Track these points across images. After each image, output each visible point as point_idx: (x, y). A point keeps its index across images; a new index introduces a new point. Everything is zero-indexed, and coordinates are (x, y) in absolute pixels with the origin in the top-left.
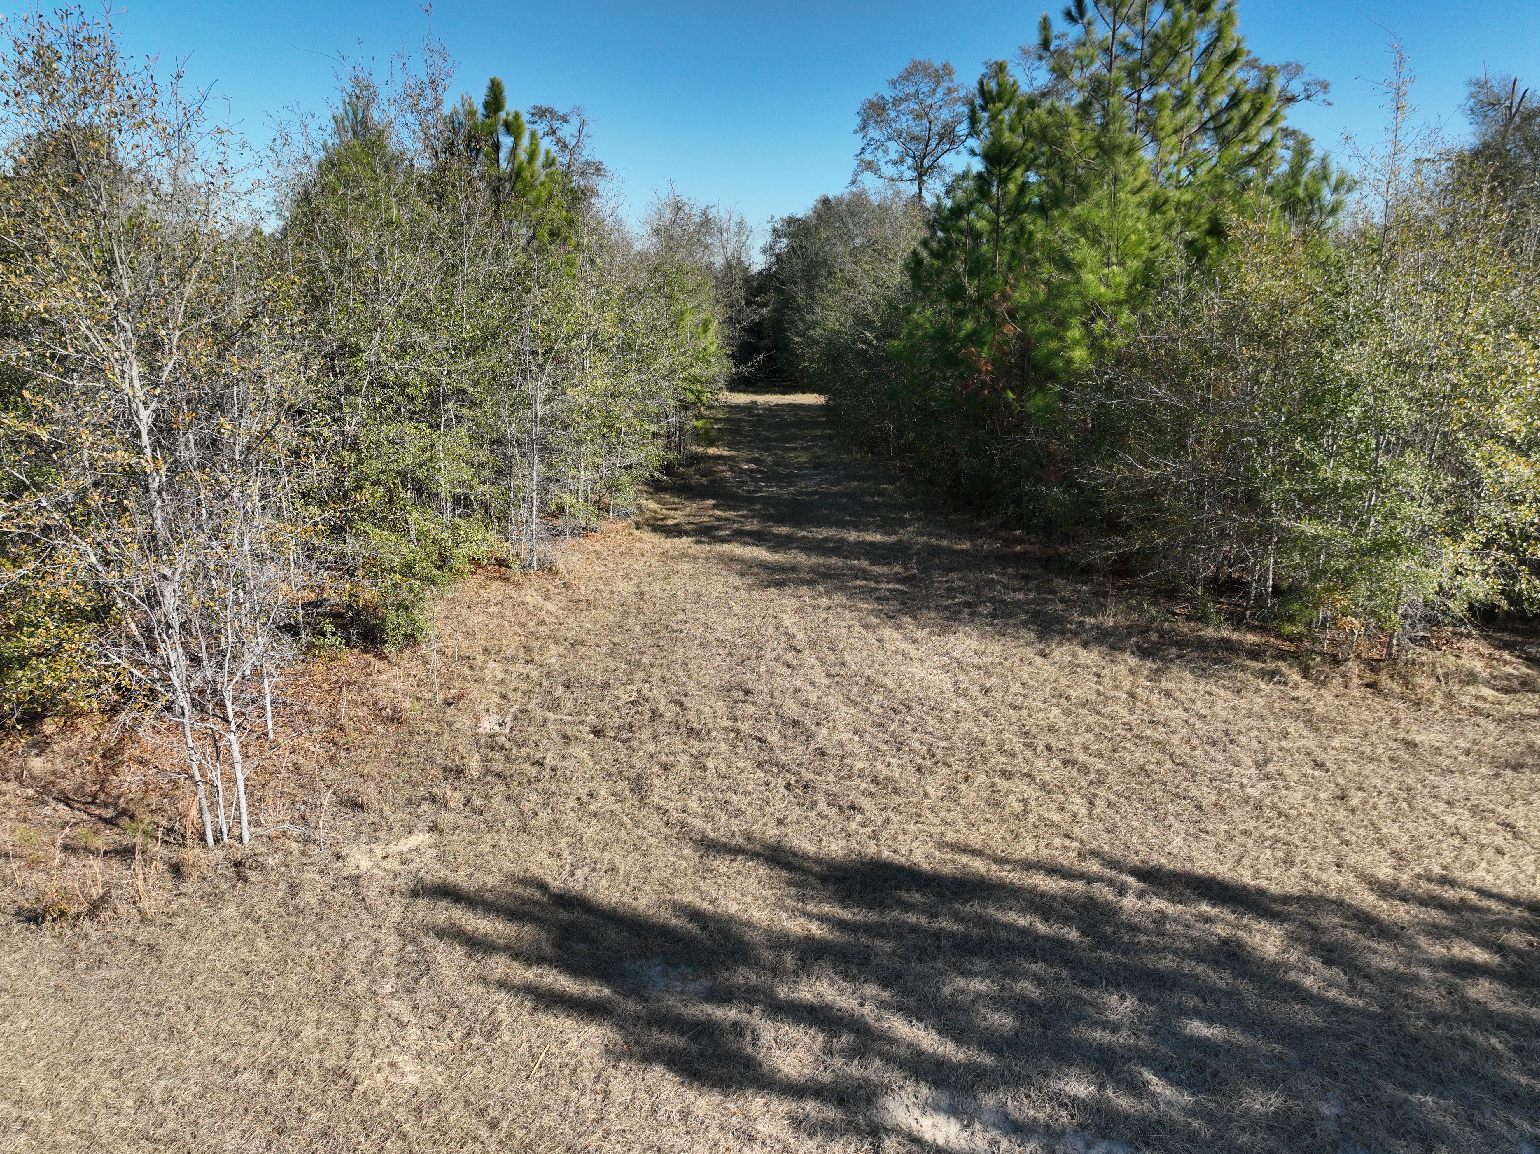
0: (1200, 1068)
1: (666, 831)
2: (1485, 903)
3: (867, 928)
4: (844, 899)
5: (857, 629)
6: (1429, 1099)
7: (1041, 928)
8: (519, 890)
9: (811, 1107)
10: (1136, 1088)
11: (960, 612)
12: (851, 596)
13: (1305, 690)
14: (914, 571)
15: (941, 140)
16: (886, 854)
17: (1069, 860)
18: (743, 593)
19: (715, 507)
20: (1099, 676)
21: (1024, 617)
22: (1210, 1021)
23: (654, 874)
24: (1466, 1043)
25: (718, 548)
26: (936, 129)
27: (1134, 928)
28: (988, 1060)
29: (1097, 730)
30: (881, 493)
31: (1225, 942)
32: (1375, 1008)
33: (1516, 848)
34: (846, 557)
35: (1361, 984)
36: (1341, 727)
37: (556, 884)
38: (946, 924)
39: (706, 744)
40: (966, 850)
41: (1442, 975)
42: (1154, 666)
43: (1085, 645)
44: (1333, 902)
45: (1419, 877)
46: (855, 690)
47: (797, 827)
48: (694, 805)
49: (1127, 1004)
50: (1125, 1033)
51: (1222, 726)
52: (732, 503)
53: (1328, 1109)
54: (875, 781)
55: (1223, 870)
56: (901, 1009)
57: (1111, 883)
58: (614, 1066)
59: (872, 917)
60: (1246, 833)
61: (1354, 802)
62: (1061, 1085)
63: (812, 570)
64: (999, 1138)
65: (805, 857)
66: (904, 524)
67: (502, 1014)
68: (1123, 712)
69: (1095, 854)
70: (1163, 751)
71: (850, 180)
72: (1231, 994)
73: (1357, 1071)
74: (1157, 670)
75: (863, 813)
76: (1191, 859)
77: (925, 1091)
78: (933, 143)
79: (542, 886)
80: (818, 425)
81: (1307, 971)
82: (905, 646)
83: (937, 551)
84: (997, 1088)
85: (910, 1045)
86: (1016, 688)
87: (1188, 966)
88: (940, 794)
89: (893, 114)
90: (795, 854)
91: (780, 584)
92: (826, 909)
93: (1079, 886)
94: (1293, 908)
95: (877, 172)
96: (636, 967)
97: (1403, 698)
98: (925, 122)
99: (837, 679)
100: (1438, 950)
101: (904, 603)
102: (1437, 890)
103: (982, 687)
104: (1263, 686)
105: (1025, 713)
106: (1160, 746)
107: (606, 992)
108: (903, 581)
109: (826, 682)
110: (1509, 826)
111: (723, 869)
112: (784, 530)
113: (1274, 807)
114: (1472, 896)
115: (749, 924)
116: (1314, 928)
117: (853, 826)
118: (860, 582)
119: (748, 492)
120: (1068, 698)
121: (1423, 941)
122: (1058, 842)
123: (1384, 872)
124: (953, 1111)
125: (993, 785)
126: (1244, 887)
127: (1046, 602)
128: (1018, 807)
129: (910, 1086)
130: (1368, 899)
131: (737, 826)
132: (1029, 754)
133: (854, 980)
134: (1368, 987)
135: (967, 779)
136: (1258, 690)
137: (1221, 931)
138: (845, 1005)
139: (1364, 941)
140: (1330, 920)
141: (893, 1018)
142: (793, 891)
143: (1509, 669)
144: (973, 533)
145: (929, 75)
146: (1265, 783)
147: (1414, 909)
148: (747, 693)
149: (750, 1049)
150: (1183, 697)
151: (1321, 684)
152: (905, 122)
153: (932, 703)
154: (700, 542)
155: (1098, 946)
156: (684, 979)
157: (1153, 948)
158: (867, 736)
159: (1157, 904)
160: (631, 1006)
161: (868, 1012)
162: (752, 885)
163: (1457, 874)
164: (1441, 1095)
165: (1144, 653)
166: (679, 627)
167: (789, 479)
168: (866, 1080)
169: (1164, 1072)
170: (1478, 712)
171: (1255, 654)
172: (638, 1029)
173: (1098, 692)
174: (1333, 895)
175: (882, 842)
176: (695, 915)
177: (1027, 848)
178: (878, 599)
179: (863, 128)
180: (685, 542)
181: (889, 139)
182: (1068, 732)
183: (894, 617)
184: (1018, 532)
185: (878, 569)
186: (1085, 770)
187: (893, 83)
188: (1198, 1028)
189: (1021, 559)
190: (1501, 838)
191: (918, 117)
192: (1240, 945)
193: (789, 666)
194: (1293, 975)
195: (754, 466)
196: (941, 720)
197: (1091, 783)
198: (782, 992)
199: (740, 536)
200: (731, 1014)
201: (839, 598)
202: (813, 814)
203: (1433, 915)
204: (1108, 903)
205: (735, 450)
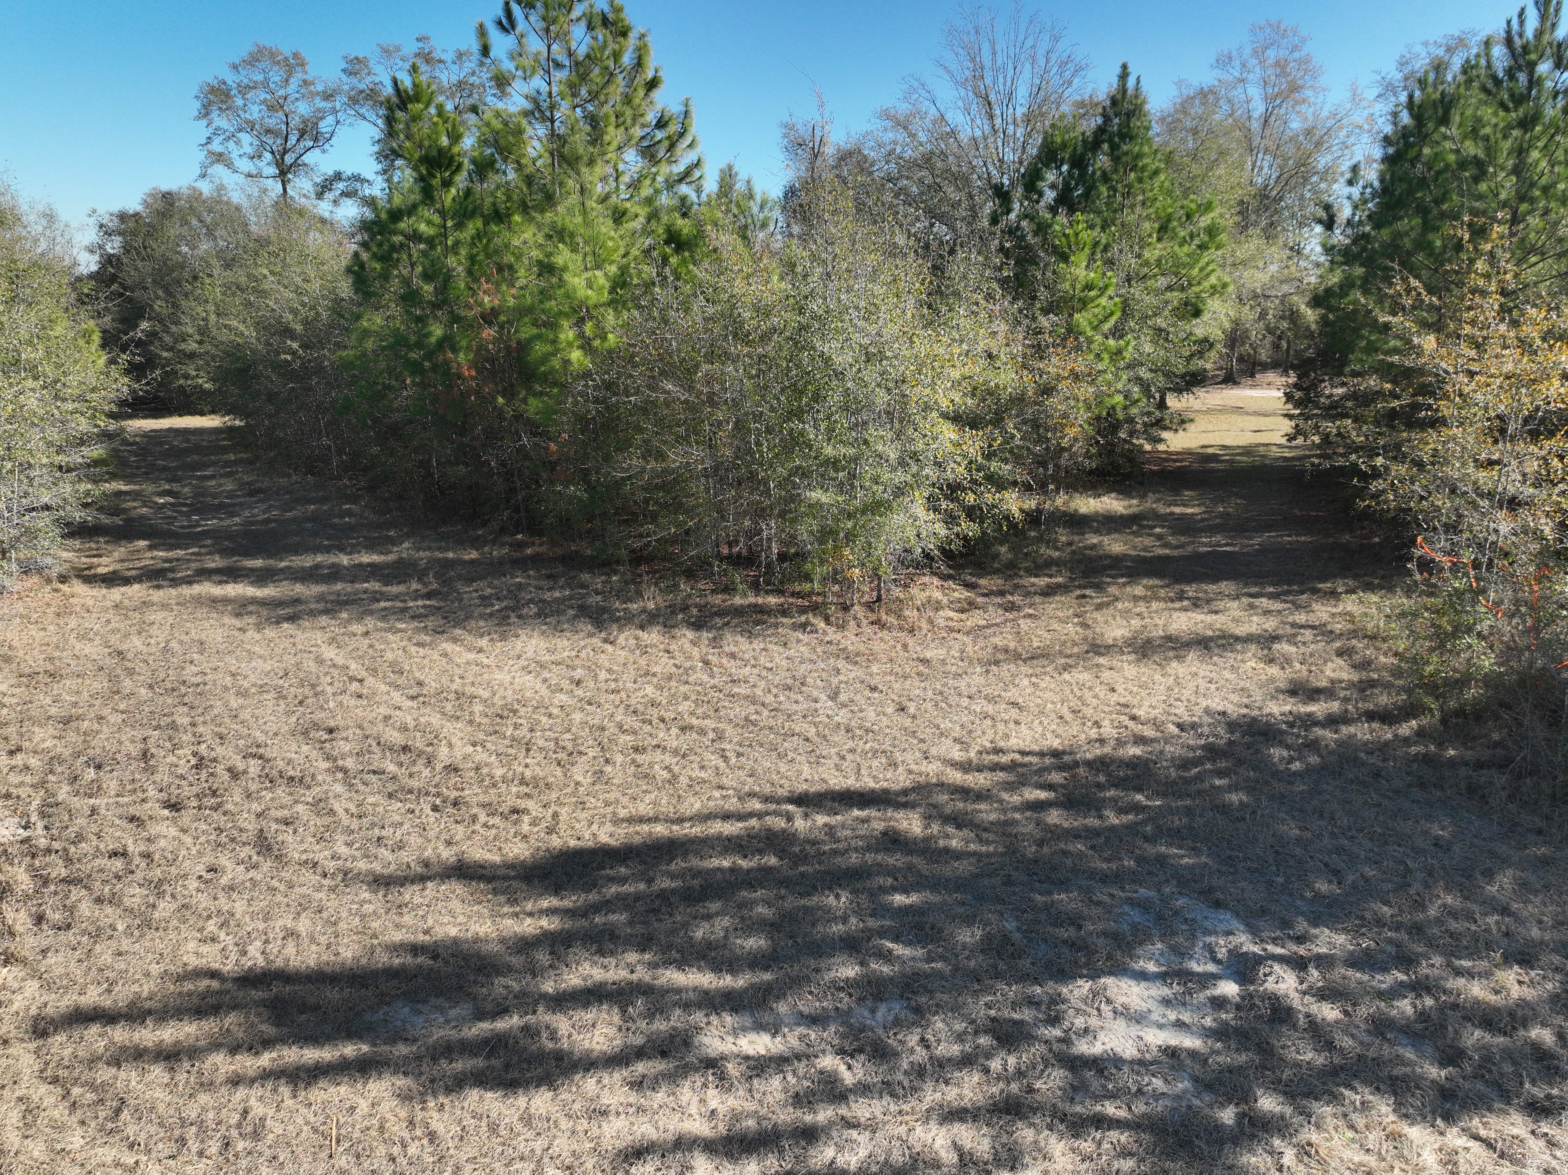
0: (920, 927)
1: (326, 882)
2: (1027, 759)
3: (596, 908)
4: (557, 890)
5: (413, 649)
6: (1063, 896)
7: (744, 864)
8: (189, 986)
9: (640, 1067)
10: (887, 957)
11: (508, 617)
12: (384, 618)
13: (832, 634)
14: (435, 586)
15: (302, 136)
16: (573, 843)
17: (732, 805)
18: (250, 633)
19: (151, 548)
20: (668, 652)
21: (572, 612)
22: (906, 891)
23: (343, 925)
24: (1065, 853)
25: (187, 591)
26: (295, 122)
27: (814, 843)
28: (767, 976)
29: (693, 697)
30: (349, 513)
31: (885, 834)
32: (1001, 849)
33: (1024, 718)
34: (352, 582)
35: (985, 835)
36: (871, 657)
37: (229, 968)
38: (665, 883)
39: (316, 790)
40: (642, 820)
41: (1028, 814)
42: (710, 635)
43: (642, 627)
44: (937, 785)
45: (981, 753)
46: (449, 707)
47: (469, 843)
48: (343, 850)
49: (843, 899)
50: (853, 920)
51: (788, 674)
52: (173, 541)
53: (1010, 925)
54: (523, 782)
55: (851, 782)
56: (668, 963)
57: (776, 813)
58: (422, 1109)
59: (593, 897)
60: (852, 751)
61: (912, 710)
62: (833, 974)
63: (320, 598)
64: (805, 1032)
65: (493, 866)
66: (394, 542)
67: (258, 1109)
68: (705, 678)
69: (752, 795)
70: (754, 703)
71: (198, 172)
72: (910, 867)
73: (1014, 894)
74: (715, 638)
75: (529, 813)
76: (824, 781)
77: (728, 1019)
78: (293, 139)
79: (213, 974)
80: (224, 450)
81: (947, 836)
82: (472, 656)
83: (448, 564)
84: (785, 994)
85: (695, 989)
86: (603, 675)
87: (870, 857)
88: (589, 780)
89: (239, 102)
90: (482, 867)
91: (292, 619)
92: (545, 904)
93: (753, 822)
94: (912, 797)
95: (229, 165)
96: (380, 1015)
97: (901, 628)
98: (280, 114)
99: (421, 699)
100: (1016, 799)
101: (446, 618)
102: (995, 758)
103: (572, 680)
104: (801, 636)
105: (623, 695)
106: (752, 700)
107: (365, 1048)
108: (429, 596)
109: (410, 703)
110: (1014, 704)
111: (417, 900)
112: (258, 563)
113: (860, 728)
114: (1017, 756)
115: (477, 940)
116: (935, 806)
117: (525, 828)
118: (383, 604)
119: (183, 527)
120: (654, 675)
121: (1005, 796)
122: (717, 794)
123: (957, 754)
124: (759, 1027)
125: (634, 761)
126: (873, 791)
127: (584, 596)
128: (665, 774)
129: (714, 1019)
130: (956, 777)
131: (407, 857)
132: (647, 728)
133: (612, 953)
134: (991, 837)
135: (607, 761)
136: (799, 641)
137: (878, 826)
138: (616, 978)
139: (970, 807)
140: (943, 798)
141: (668, 972)
142: (502, 898)
143: (956, 594)
144: (476, 543)
145: (278, 63)
146: (844, 710)
147: (988, 775)
148: (331, 731)
149: (550, 1045)
150: (747, 656)
151: (842, 627)
152: (255, 112)
153: (534, 703)
154: (158, 587)
155: (796, 865)
156: (442, 1010)
157: (835, 852)
158: (489, 745)
159: (821, 819)
160: (402, 1049)
161: (642, 974)
162: (456, 905)
163: (1002, 744)
164: (1067, 891)
165: (698, 625)
166: (198, 679)
167: (229, 510)
168: (674, 1028)
169: (896, 939)
170: (951, 630)
171: (784, 612)
172: (425, 1068)
173: (675, 666)
174: (934, 780)
175: (562, 833)
176: (415, 949)
177: (694, 805)
178: (413, 617)
179: (205, 113)
180: (136, 590)
181: (240, 131)
182: (669, 703)
183: (443, 632)
184: (520, 536)
185: (395, 589)
186: (702, 732)
187: (235, 67)
188: (899, 899)
189: (536, 560)
190: (1014, 713)
191: (271, 108)
192: (896, 832)
193: (360, 696)
194: (942, 843)
195: (172, 500)
196: (550, 716)
197: (713, 741)
198: (548, 987)
199: (204, 574)
200: (512, 1022)
201: (370, 623)
202: (477, 827)
203: (1001, 775)
204: (784, 831)
205: (135, 483)
